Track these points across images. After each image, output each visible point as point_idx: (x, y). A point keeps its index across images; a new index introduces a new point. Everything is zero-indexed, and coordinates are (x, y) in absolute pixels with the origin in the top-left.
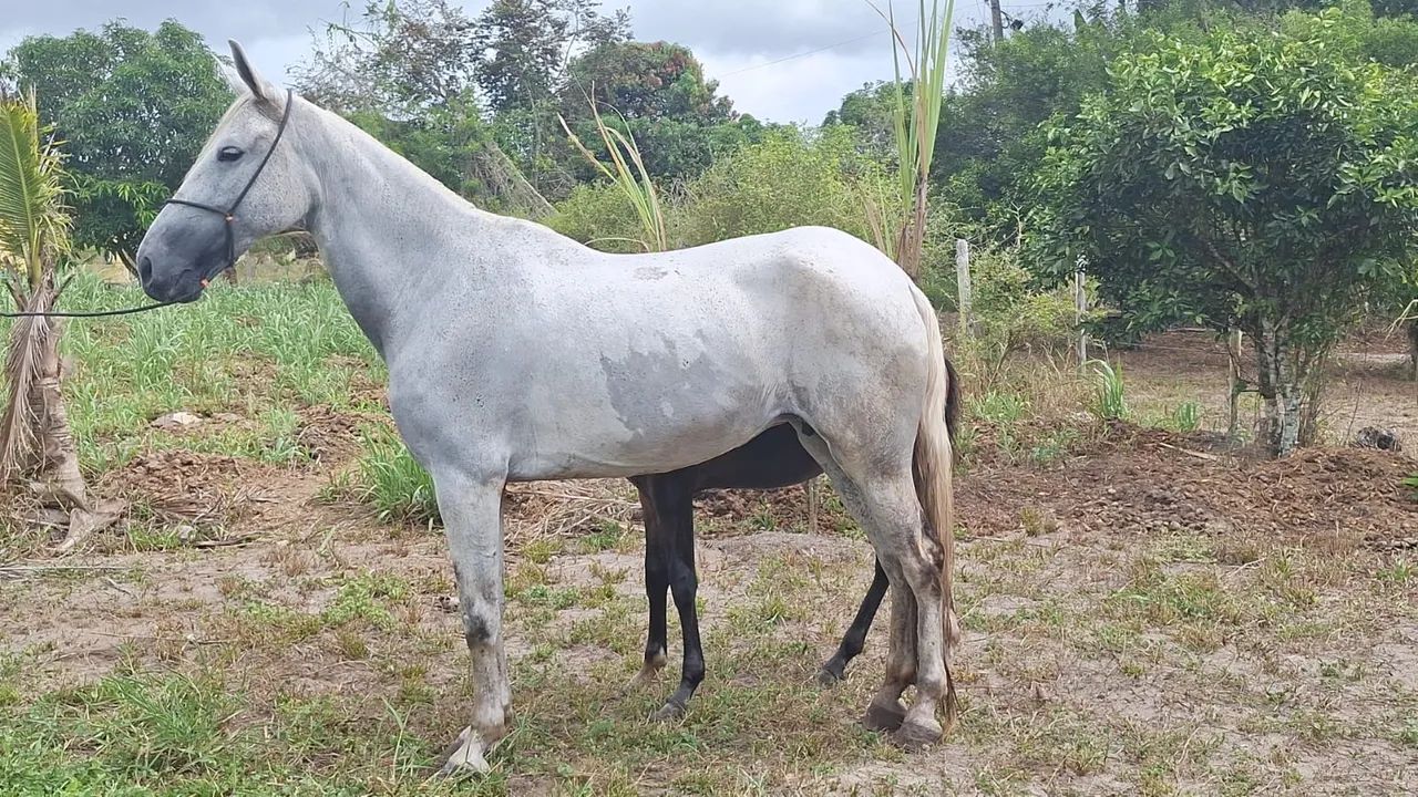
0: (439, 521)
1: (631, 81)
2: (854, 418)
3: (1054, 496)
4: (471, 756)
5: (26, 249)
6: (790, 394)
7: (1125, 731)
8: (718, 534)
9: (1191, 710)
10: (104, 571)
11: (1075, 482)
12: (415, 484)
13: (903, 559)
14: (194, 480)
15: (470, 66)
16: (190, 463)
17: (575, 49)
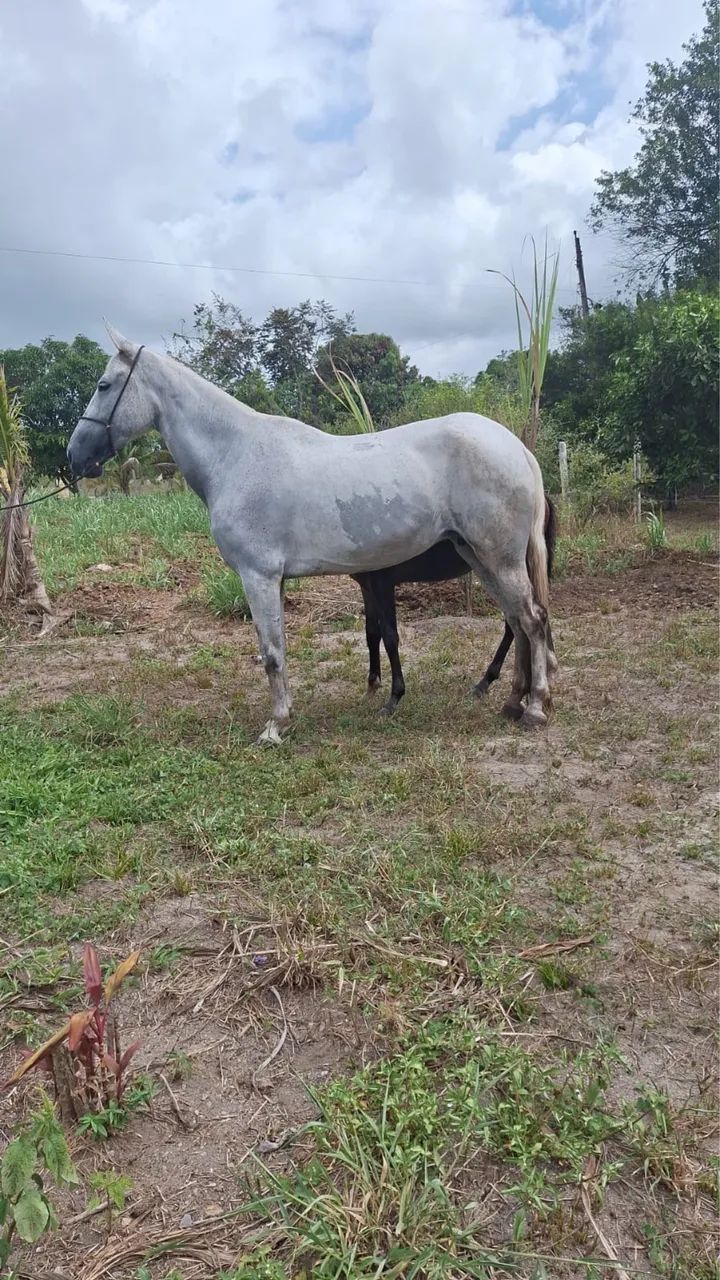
0: (250, 617)
1: (356, 359)
2: (490, 532)
3: (618, 591)
4: (271, 734)
5: (5, 463)
6: (451, 518)
7: (660, 717)
8: (412, 619)
9: (701, 705)
10: (64, 647)
11: (632, 583)
12: (235, 596)
13: (521, 618)
14: (111, 597)
15: (259, 356)
16: (107, 588)
17: (321, 341)
